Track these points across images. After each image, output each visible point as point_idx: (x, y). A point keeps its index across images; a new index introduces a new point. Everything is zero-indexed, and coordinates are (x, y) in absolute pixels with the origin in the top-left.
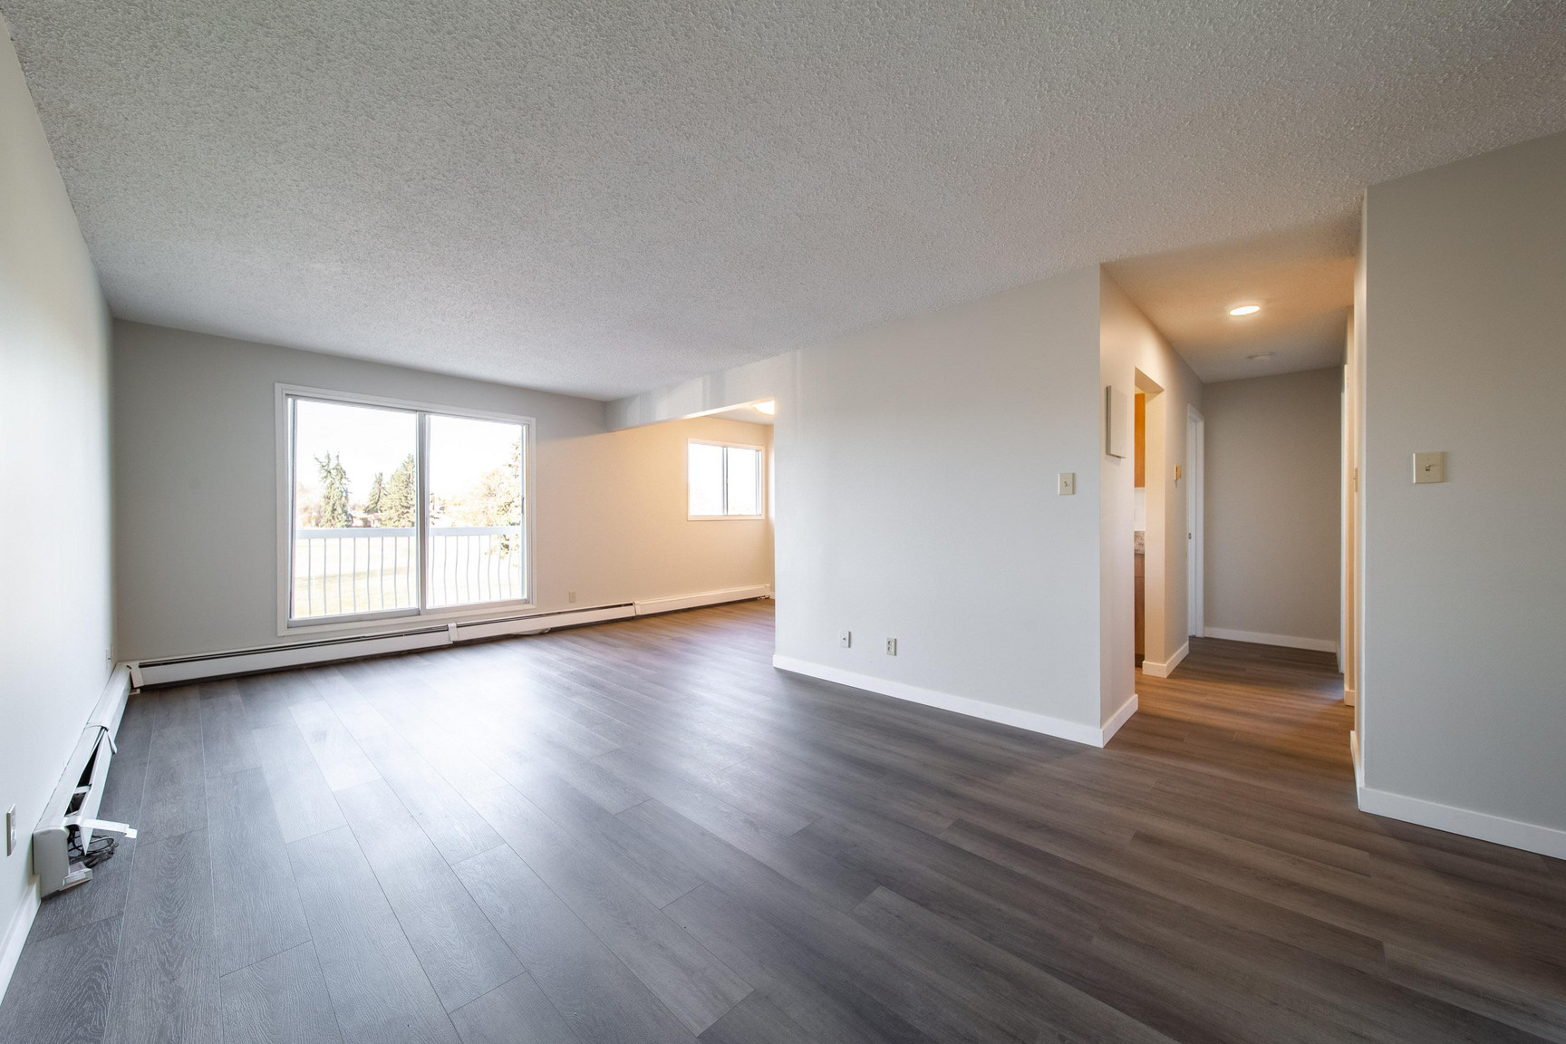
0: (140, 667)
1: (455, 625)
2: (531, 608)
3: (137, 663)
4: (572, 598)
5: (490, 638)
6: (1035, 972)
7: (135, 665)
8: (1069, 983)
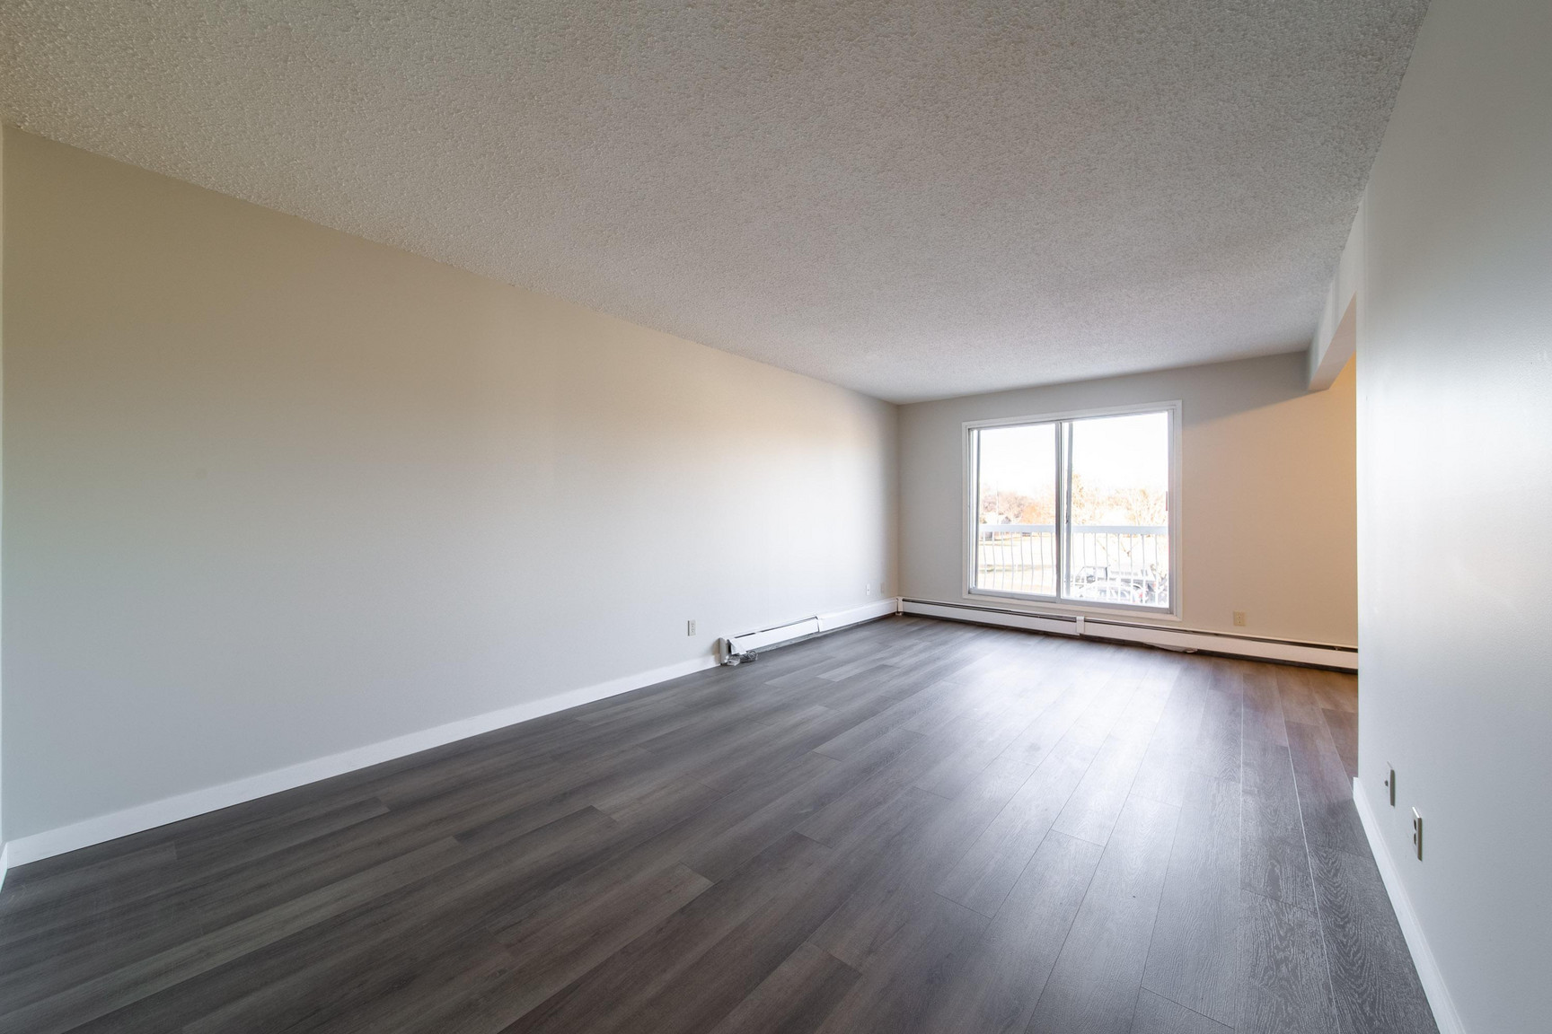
0: (903, 600)
1: (1083, 618)
2: (1175, 620)
3: (902, 598)
4: (1239, 619)
5: (1124, 641)
6: (572, 976)
7: (900, 599)
8: (549, 1000)
